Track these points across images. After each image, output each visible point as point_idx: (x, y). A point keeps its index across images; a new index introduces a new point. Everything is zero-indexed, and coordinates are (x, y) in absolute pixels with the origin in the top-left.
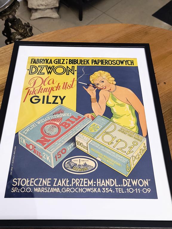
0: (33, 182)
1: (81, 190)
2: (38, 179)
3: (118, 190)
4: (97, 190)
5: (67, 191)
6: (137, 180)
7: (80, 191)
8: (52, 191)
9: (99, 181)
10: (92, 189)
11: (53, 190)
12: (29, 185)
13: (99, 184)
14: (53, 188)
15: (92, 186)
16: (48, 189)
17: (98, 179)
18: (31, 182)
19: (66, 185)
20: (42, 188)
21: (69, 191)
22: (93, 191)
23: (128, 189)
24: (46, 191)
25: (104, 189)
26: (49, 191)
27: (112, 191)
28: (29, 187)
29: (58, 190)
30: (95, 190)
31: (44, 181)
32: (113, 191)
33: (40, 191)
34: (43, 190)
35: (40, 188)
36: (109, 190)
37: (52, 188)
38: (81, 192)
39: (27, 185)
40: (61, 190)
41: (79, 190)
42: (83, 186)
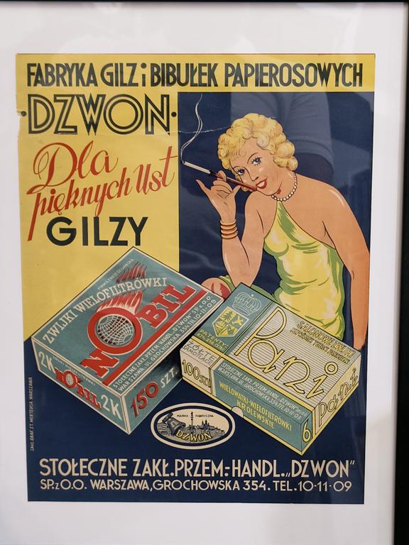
0: (85, 467)
1: (196, 485)
2: (96, 460)
3: (279, 484)
4: (232, 485)
5: (164, 486)
6: (324, 461)
7: (195, 487)
8: (132, 487)
9: (236, 466)
10: (222, 483)
11: (133, 485)
12: (78, 474)
13: (236, 471)
14: (134, 481)
15: (221, 475)
16: (121, 483)
17: (234, 461)
18: (82, 467)
19: (162, 473)
20: (109, 481)
21: (168, 486)
22: (222, 487)
23: (301, 483)
24: (118, 486)
25: (248, 482)
26: (126, 486)
27: (264, 487)
28: (79, 477)
29: (144, 485)
30: (228, 484)
31: (110, 464)
32: (267, 488)
33: (105, 487)
34: (111, 486)
35: (103, 481)
36: (258, 484)
37: (130, 481)
38: (197, 489)
39: (74, 474)
40: (150, 486)
41: (193, 485)
42: (200, 475)
